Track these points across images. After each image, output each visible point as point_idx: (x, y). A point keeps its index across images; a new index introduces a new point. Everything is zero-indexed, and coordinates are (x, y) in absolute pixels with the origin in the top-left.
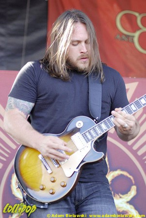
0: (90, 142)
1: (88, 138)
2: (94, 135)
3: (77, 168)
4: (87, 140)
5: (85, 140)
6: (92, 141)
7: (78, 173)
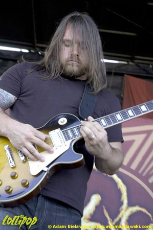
0: (70, 141)
1: (68, 136)
2: (77, 134)
3: (48, 166)
4: (67, 138)
5: (65, 137)
6: (73, 141)
7: (46, 173)
